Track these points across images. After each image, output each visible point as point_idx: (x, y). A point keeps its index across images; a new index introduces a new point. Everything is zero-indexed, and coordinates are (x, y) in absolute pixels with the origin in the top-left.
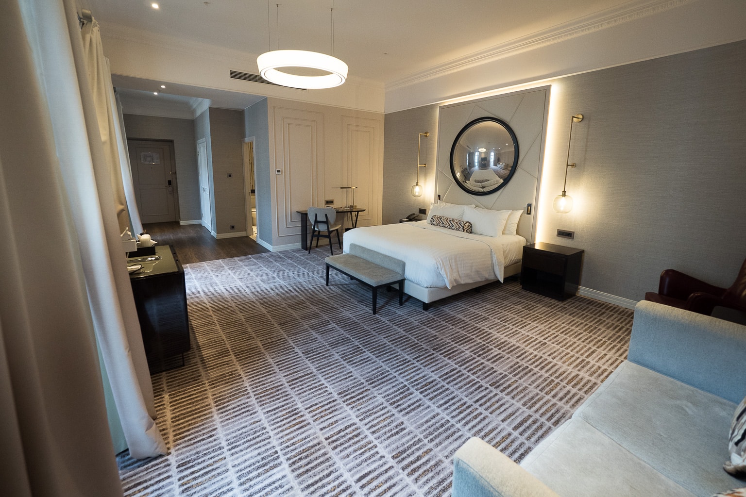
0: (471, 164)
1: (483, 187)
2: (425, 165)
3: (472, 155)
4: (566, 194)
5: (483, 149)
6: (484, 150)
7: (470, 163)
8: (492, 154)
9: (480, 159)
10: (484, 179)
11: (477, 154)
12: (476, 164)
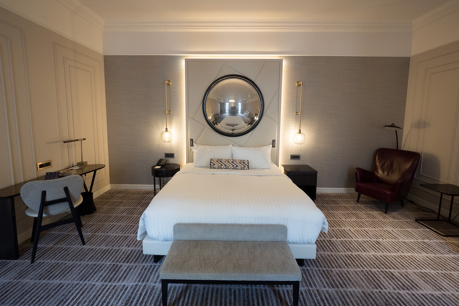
0: (223, 111)
1: (233, 130)
2: (170, 111)
3: (223, 105)
4: (301, 132)
5: (232, 100)
6: (234, 101)
7: (221, 111)
8: (240, 104)
9: (230, 108)
10: (235, 123)
11: (227, 104)
12: (227, 111)
